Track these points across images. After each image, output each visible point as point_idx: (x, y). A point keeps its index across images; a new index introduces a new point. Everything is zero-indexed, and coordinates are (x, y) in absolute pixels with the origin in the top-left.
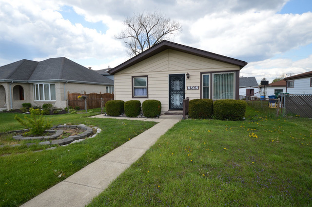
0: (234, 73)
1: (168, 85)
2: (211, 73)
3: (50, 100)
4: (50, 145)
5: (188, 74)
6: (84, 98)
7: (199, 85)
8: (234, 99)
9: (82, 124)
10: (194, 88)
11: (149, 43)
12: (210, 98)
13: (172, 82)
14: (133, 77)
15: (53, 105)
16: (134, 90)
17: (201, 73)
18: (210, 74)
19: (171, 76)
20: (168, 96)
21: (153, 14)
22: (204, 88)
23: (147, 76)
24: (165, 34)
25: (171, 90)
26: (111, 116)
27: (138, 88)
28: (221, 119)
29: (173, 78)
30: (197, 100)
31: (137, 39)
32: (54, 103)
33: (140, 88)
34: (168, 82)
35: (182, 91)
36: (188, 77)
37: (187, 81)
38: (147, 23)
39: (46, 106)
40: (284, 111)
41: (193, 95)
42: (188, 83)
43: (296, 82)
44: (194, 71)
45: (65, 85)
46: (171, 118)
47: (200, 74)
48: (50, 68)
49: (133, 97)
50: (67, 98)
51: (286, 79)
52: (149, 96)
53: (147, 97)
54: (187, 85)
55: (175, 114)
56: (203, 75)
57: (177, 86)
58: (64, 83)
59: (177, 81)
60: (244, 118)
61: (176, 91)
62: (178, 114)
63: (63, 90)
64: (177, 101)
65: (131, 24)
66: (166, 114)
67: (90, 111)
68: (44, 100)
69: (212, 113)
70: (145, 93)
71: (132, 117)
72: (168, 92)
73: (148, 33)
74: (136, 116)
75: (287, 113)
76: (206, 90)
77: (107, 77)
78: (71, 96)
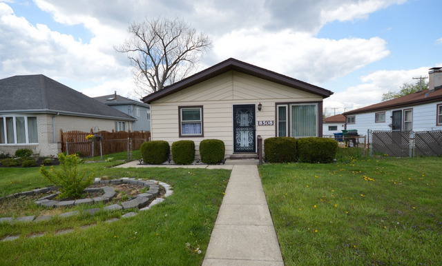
0: (316, 105)
1: (232, 120)
2: (288, 103)
3: (27, 143)
4: (124, 210)
5: (260, 105)
6: (98, 139)
7: (274, 119)
8: (317, 136)
9: (123, 177)
10: (267, 123)
11: (167, 61)
12: (287, 136)
13: (238, 115)
14: (180, 107)
15: (33, 150)
16: (182, 126)
17: (277, 104)
18: (287, 106)
19: (235, 107)
20: (232, 134)
21: (173, 21)
22: (279, 123)
23: (202, 107)
24: (190, 50)
25: (236, 126)
26: (149, 163)
27: (187, 124)
28: (309, 162)
29: (239, 110)
30: (272, 139)
31: (149, 54)
32: (35, 147)
33: (191, 124)
34: (232, 115)
35: (252, 127)
36: (260, 109)
37: (258, 113)
38: (165, 33)
39: (23, 153)
40: (371, 150)
41: (266, 132)
42: (259, 117)
43: (358, 117)
44: (267, 101)
45: (55, 119)
46: (242, 164)
47: (274, 105)
48: (20, 90)
49: (180, 136)
50: (59, 139)
51: (345, 114)
52: (205, 135)
53: (203, 136)
54: (257, 119)
55: (244, 158)
56: (278, 106)
57: (244, 120)
58: (53, 115)
59: (244, 114)
60: (335, 160)
61: (243, 127)
62: (249, 158)
63: (51, 126)
64: (245, 141)
65: (140, 32)
66: (232, 158)
67: (109, 159)
68: (16, 144)
69: (297, 155)
70: (198, 130)
71: (184, 164)
72: (232, 129)
73: (165, 47)
74: (190, 163)
75: (374, 152)
76: (282, 125)
77: (114, 107)
78: (66, 137)
